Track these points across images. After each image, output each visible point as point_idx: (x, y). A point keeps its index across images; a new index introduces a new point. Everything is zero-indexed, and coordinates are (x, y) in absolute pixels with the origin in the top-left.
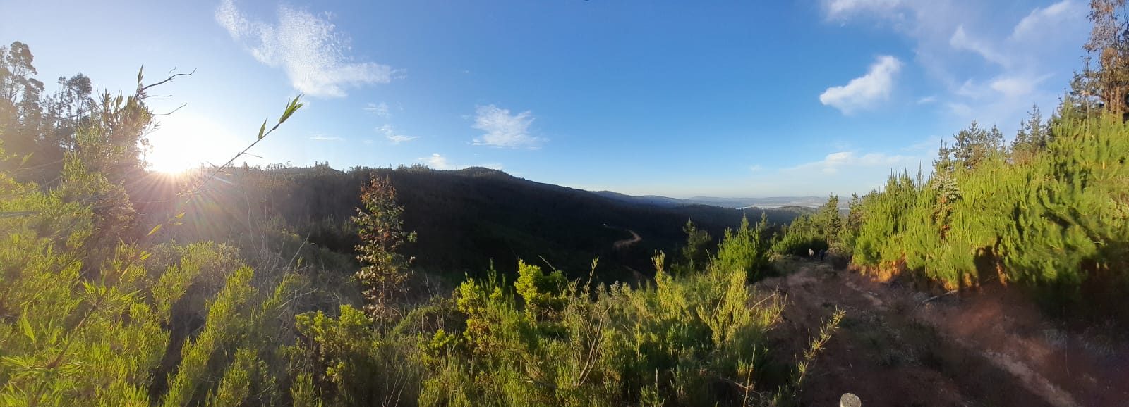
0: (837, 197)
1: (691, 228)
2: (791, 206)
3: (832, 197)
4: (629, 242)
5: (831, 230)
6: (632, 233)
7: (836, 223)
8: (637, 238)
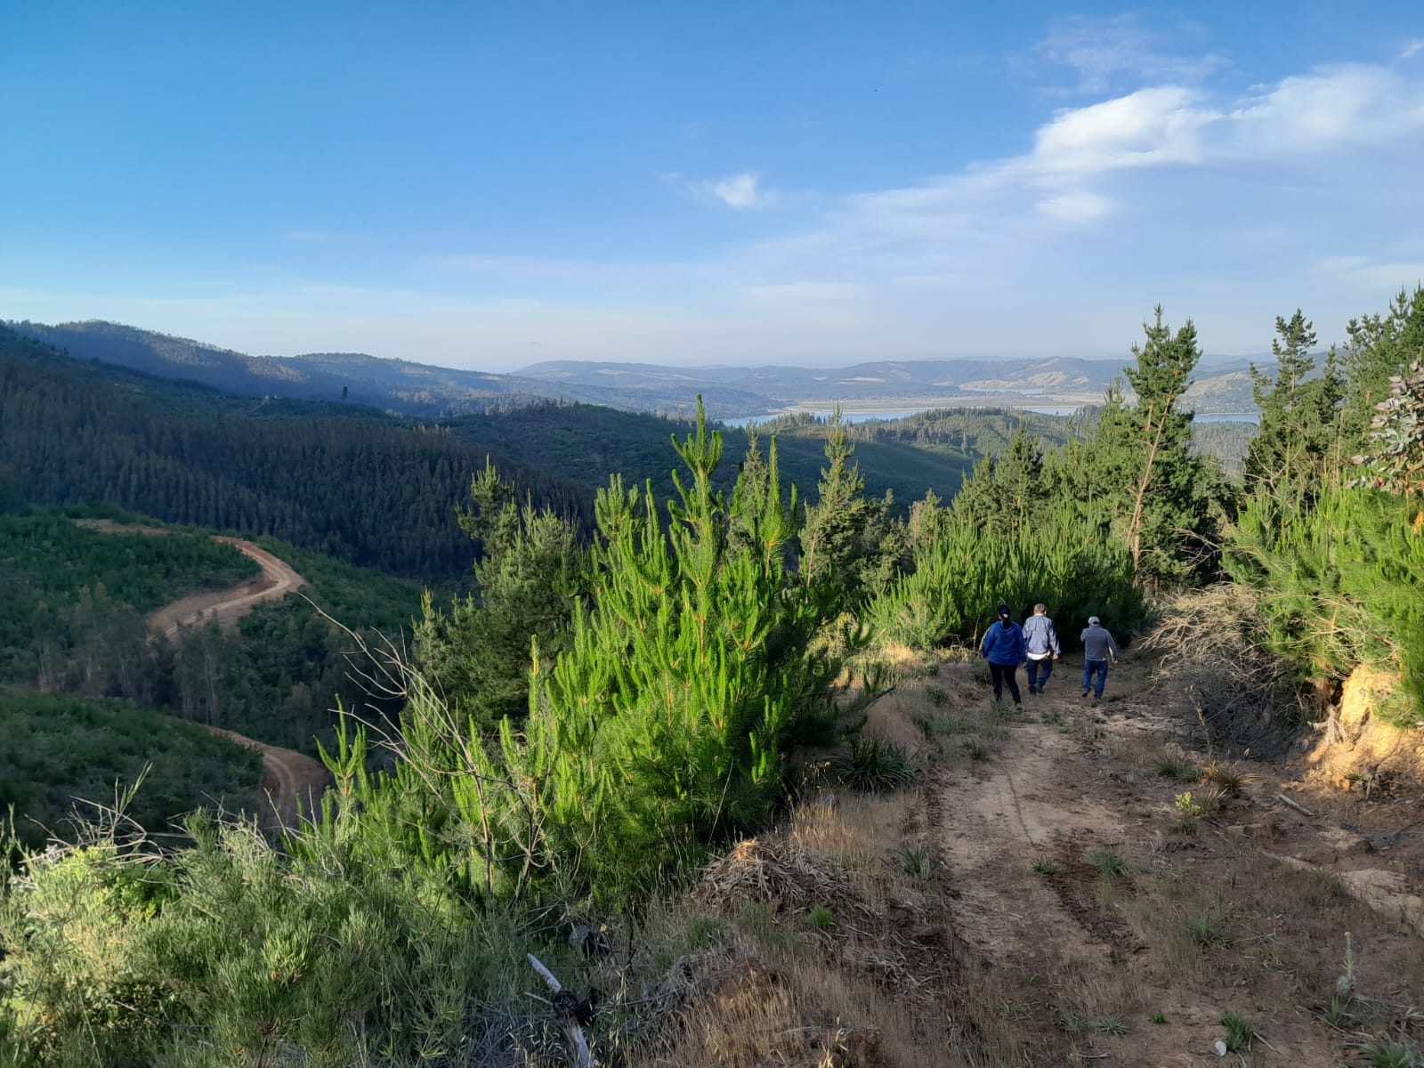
0: (1188, 335)
1: (495, 511)
2: (960, 412)
3: (1157, 333)
4: (233, 605)
5: (1155, 519)
6: (250, 550)
7: (1179, 479)
8: (282, 579)
